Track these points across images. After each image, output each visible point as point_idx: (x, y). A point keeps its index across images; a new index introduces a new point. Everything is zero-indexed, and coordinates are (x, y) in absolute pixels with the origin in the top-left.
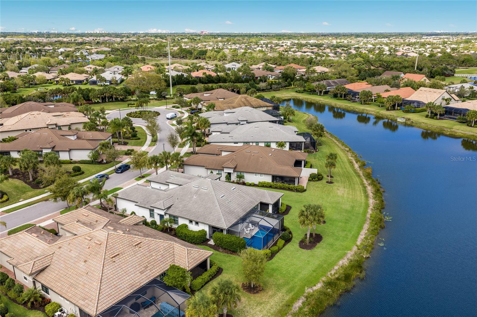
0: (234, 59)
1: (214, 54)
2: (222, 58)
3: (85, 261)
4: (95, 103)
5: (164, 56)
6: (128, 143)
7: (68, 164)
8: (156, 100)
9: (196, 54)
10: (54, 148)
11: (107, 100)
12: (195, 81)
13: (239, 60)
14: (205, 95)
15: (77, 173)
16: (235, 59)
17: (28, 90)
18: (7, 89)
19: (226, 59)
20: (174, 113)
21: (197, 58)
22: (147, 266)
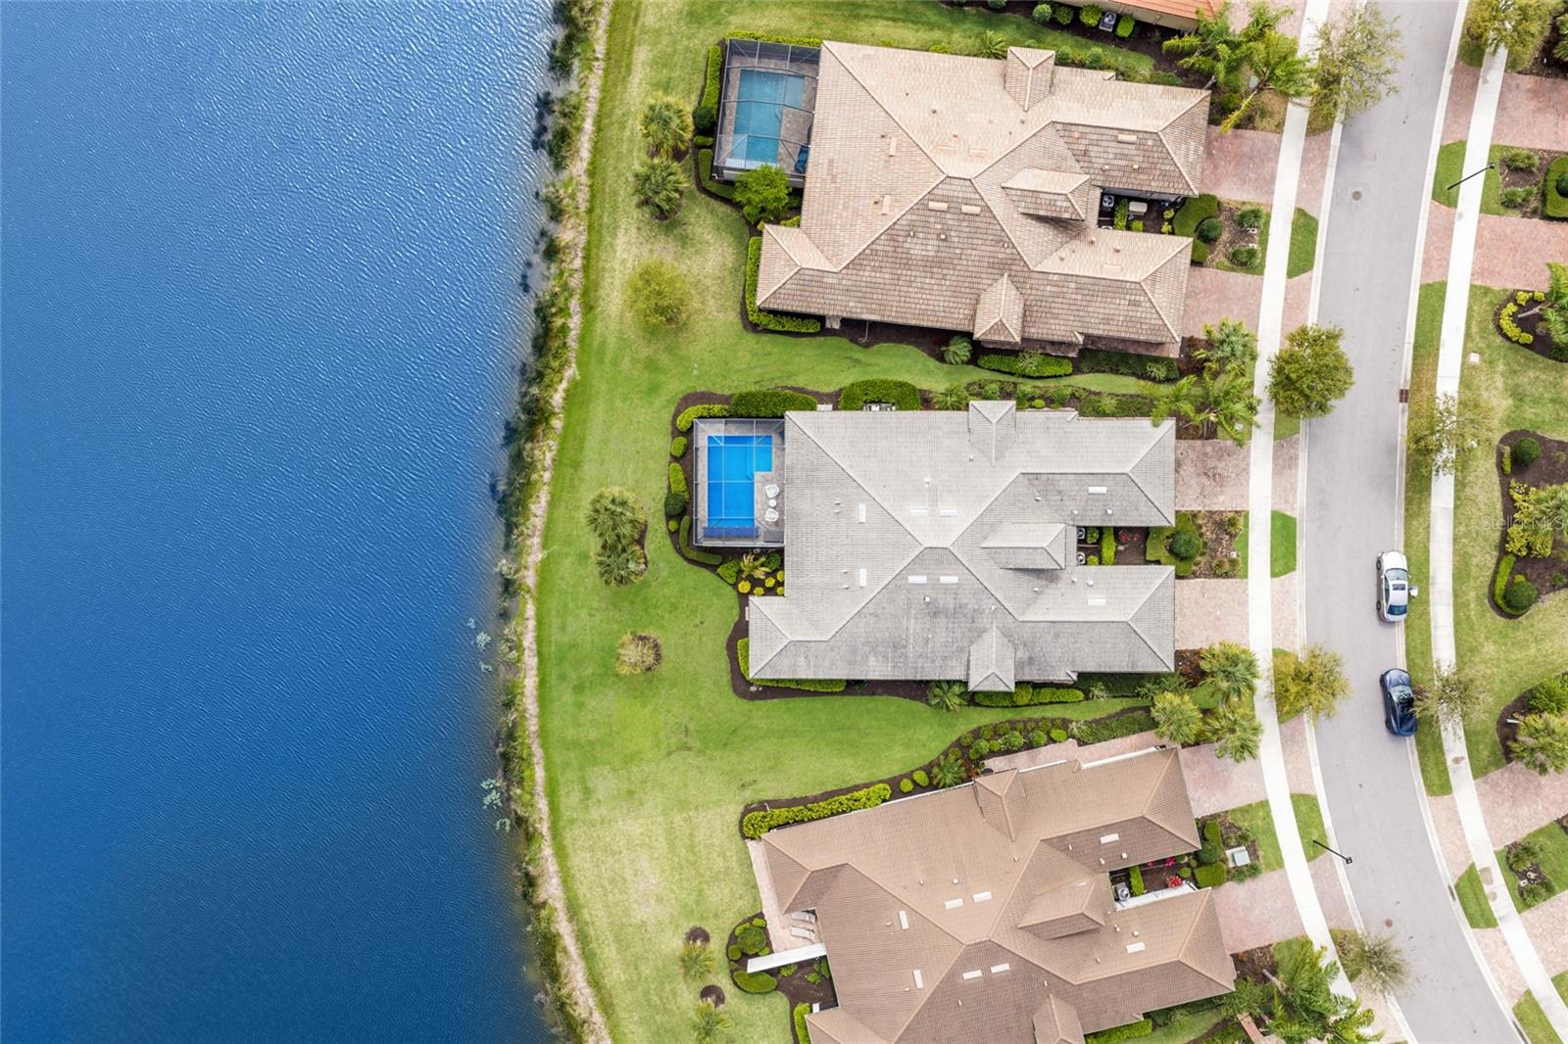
22: (833, 180)
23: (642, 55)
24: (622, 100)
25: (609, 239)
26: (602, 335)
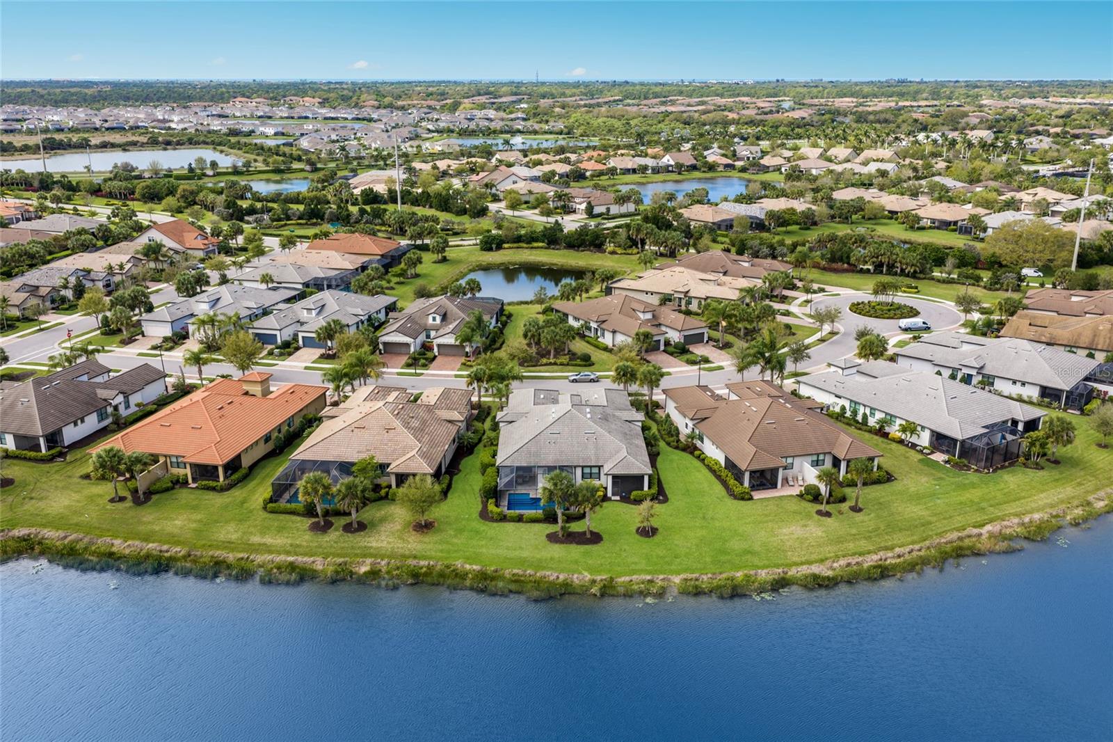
4: (861, 271)
7: (598, 348)
11: (884, 269)
15: (580, 362)
20: (921, 320)
23: (256, 539)
24: (281, 547)
25: (371, 550)
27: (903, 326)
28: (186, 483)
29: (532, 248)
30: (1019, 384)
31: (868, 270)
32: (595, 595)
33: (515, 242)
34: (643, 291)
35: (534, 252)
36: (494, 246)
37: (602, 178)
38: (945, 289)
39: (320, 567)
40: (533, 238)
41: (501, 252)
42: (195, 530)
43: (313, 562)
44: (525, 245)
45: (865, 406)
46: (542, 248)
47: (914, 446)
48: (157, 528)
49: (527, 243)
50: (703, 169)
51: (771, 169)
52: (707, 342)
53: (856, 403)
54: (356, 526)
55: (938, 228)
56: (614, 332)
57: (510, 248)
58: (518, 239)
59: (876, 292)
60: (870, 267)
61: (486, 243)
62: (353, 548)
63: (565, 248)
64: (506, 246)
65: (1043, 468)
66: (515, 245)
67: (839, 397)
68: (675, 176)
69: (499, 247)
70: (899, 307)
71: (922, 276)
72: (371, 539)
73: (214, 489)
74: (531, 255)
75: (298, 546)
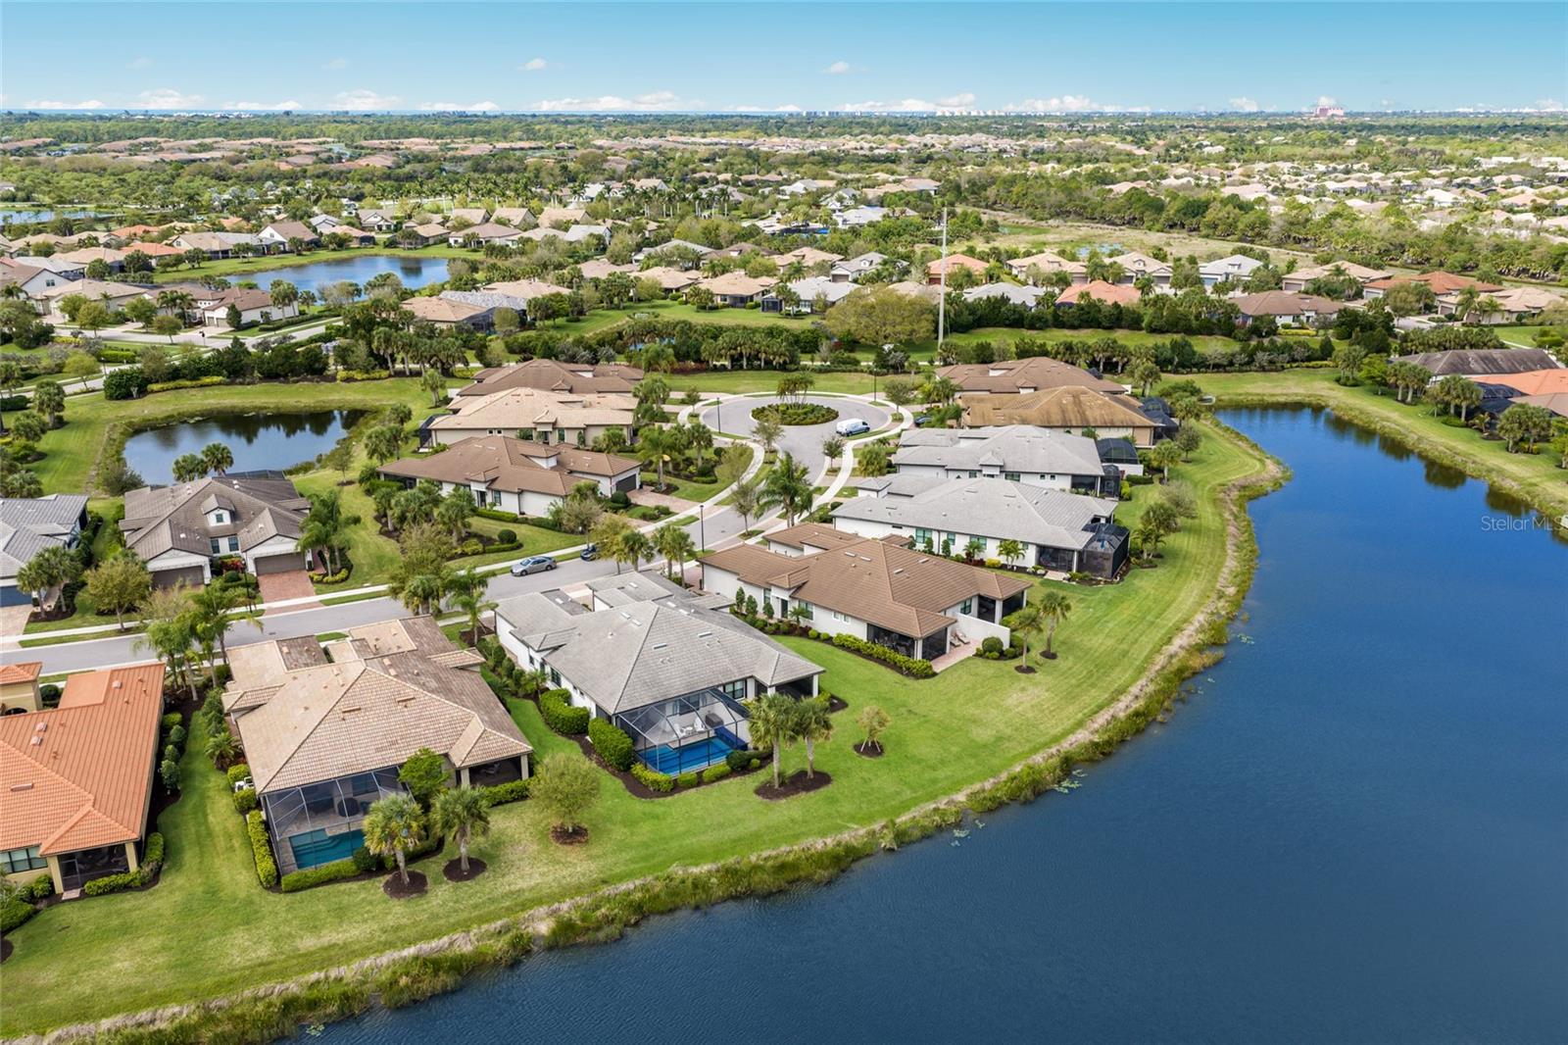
0: (1289, 236)
1: (1232, 215)
2: (1253, 229)
3: (306, 708)
4: (716, 369)
5: (1075, 212)
6: (676, 489)
7: (510, 522)
8: (871, 373)
9: (1172, 212)
10: (493, 481)
11: (745, 363)
12: (1039, 319)
13: (1306, 240)
14: (992, 373)
15: (505, 546)
16: (1294, 235)
17: (609, 317)
18: (554, 312)
19: (1266, 232)
20: (861, 421)
21: (1176, 225)
22: (396, 742)
23: (308, 943)
24: (370, 940)
25: (527, 894)
26: (625, 865)
27: (843, 431)
28: (51, 895)
29: (202, 386)
30: (1048, 477)
31: (723, 368)
32: (891, 850)
33: (169, 380)
34: (485, 429)
35: (208, 391)
36: (134, 390)
37: (182, 267)
38: (828, 379)
39: (467, 949)
40: (199, 369)
41: (150, 398)
42: (171, 967)
43: (451, 944)
44: (188, 383)
45: (939, 531)
46: (220, 384)
47: (1022, 570)
48: (87, 989)
49: (191, 380)
50: (331, 246)
51: (431, 241)
52: (641, 487)
53: (925, 530)
54: (465, 866)
55: (732, 306)
56: (520, 493)
57: (163, 390)
58: (175, 374)
59: (782, 393)
60: (726, 363)
61: (119, 386)
62: (492, 901)
63: (261, 380)
64: (155, 387)
65: (1156, 566)
66: (172, 384)
67: (899, 527)
68: (293, 259)
69: (143, 392)
70: (814, 409)
71: (793, 367)
72: (510, 878)
73: (126, 888)
74: (206, 398)
75: (397, 929)
